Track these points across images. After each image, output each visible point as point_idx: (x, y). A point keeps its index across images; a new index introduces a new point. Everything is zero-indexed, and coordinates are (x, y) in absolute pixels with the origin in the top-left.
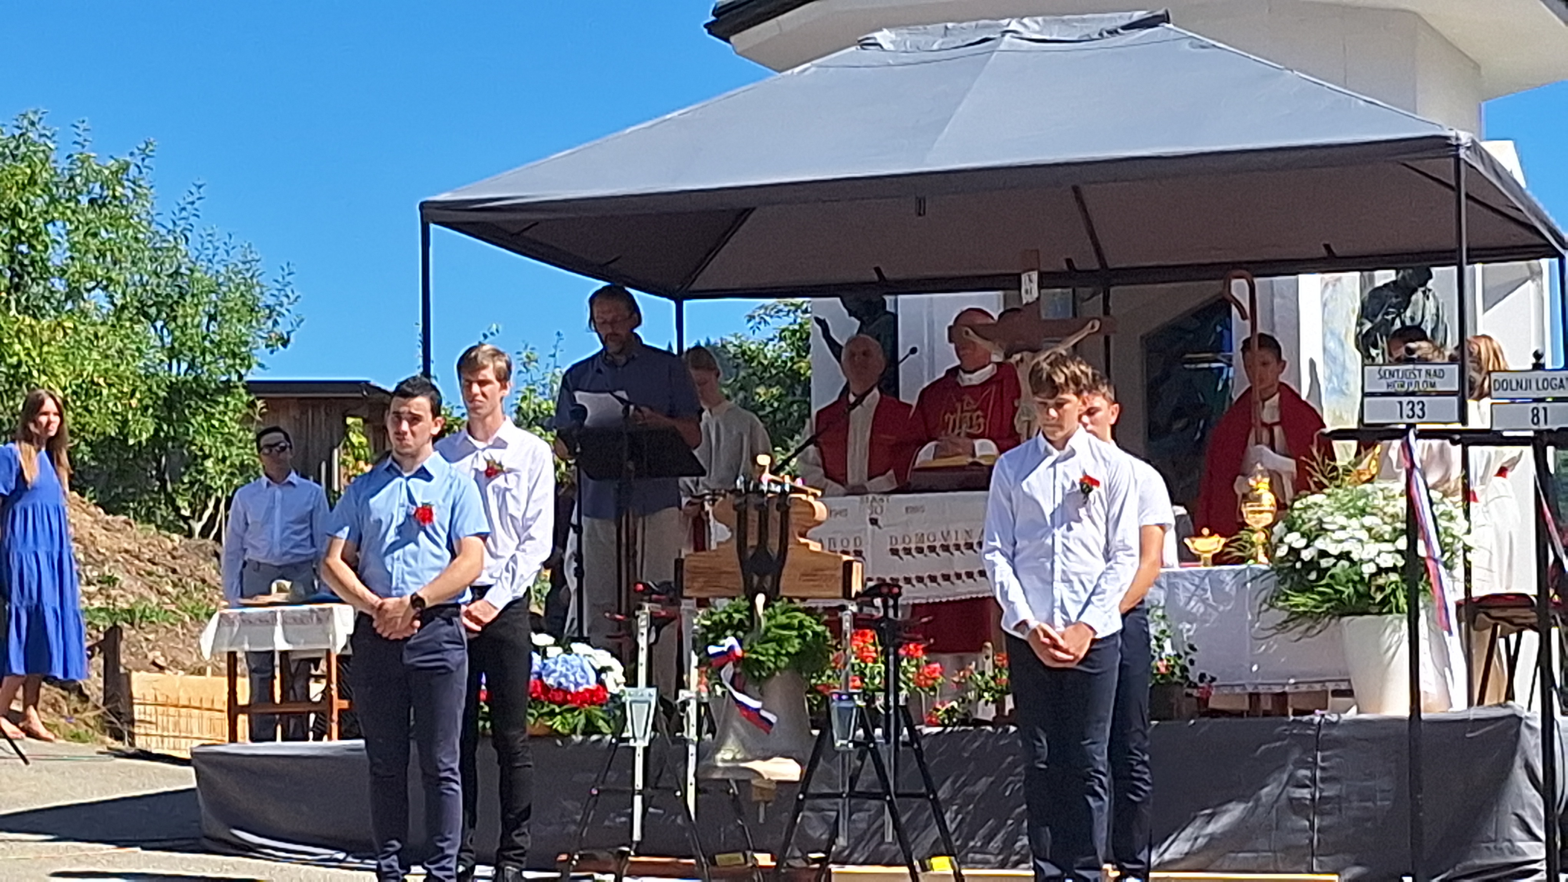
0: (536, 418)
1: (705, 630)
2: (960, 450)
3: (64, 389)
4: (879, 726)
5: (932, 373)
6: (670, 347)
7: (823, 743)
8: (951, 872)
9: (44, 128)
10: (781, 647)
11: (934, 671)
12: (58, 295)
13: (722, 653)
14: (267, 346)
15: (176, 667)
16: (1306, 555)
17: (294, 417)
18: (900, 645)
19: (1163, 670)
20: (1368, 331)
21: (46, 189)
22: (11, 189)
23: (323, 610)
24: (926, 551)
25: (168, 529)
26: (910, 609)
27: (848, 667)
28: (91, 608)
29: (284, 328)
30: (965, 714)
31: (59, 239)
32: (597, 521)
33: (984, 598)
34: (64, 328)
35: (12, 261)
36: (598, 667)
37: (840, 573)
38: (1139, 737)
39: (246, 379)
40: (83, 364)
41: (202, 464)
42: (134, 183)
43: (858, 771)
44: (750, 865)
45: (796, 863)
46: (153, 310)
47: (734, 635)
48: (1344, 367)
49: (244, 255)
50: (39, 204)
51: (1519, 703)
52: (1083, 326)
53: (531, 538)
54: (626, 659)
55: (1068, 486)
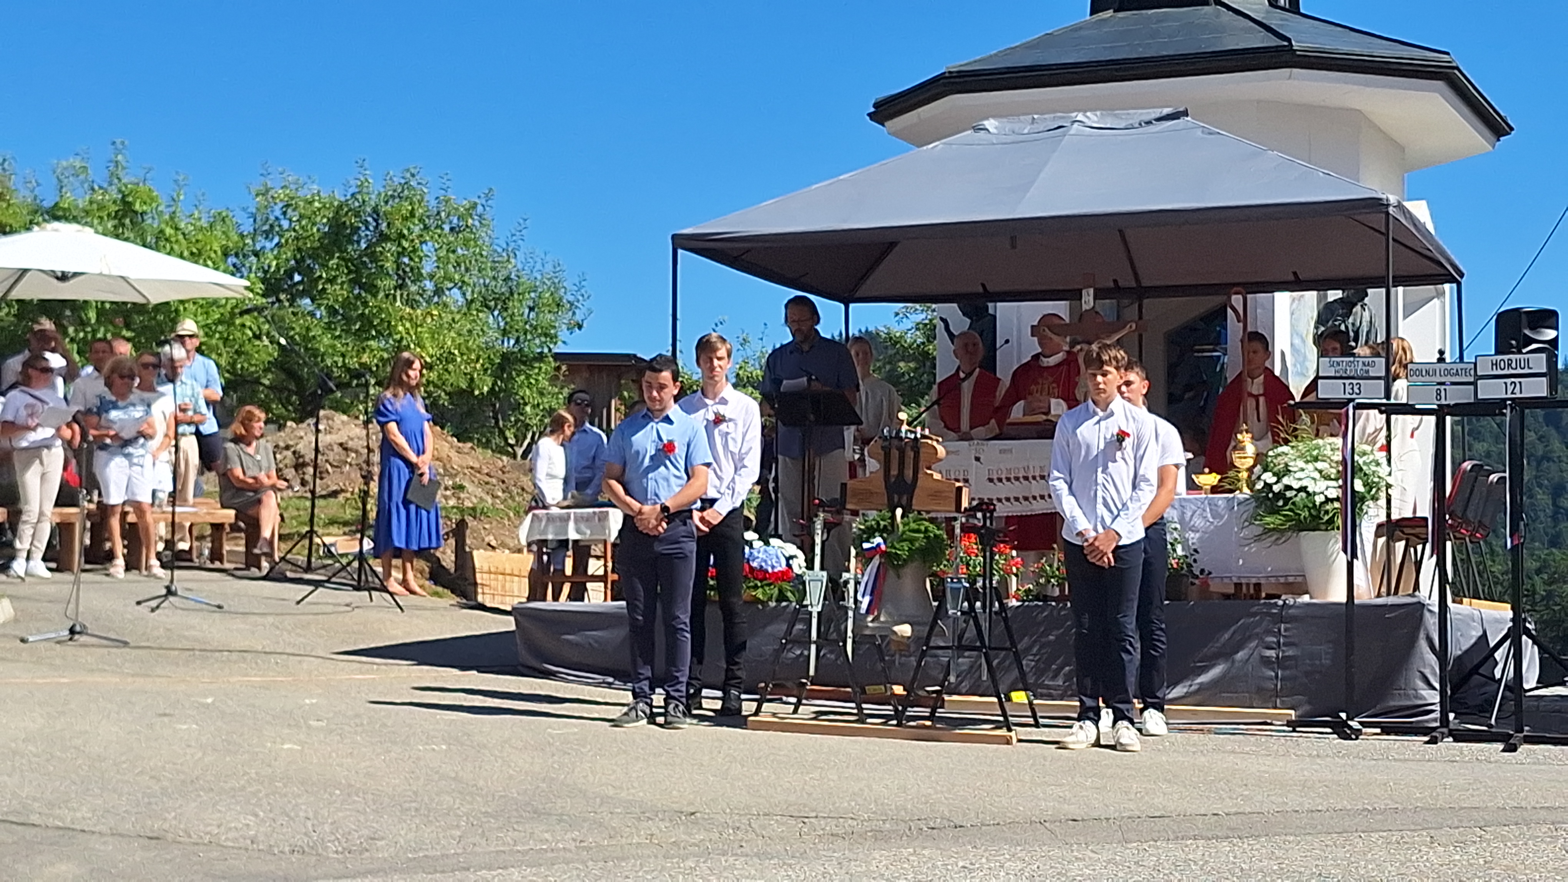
0: (748, 381)
1: (859, 532)
2: (1040, 410)
3: (431, 357)
4: (979, 600)
7: (941, 611)
8: (1026, 702)
9: (421, 178)
10: (913, 545)
11: (1017, 563)
12: (429, 292)
13: (872, 548)
14: (568, 329)
15: (503, 548)
16: (1276, 488)
17: (586, 378)
18: (994, 546)
19: (1175, 566)
20: (1322, 333)
21: (421, 220)
22: (398, 220)
23: (602, 512)
24: (1013, 480)
25: (499, 452)
26: (1001, 520)
27: (958, 559)
29: (579, 316)
30: (1038, 593)
31: (429, 254)
32: (788, 459)
33: (1051, 513)
34: (432, 315)
35: (398, 269)
36: (788, 556)
37: (953, 495)
38: (1156, 611)
39: (554, 351)
41: (523, 409)
42: (480, 216)
43: (964, 631)
44: (889, 693)
45: (921, 693)
46: (492, 303)
47: (881, 536)
48: (1305, 357)
49: (554, 267)
50: (417, 230)
51: (1423, 593)
52: (1124, 327)
53: (745, 467)
54: (807, 551)
55: (1109, 436)
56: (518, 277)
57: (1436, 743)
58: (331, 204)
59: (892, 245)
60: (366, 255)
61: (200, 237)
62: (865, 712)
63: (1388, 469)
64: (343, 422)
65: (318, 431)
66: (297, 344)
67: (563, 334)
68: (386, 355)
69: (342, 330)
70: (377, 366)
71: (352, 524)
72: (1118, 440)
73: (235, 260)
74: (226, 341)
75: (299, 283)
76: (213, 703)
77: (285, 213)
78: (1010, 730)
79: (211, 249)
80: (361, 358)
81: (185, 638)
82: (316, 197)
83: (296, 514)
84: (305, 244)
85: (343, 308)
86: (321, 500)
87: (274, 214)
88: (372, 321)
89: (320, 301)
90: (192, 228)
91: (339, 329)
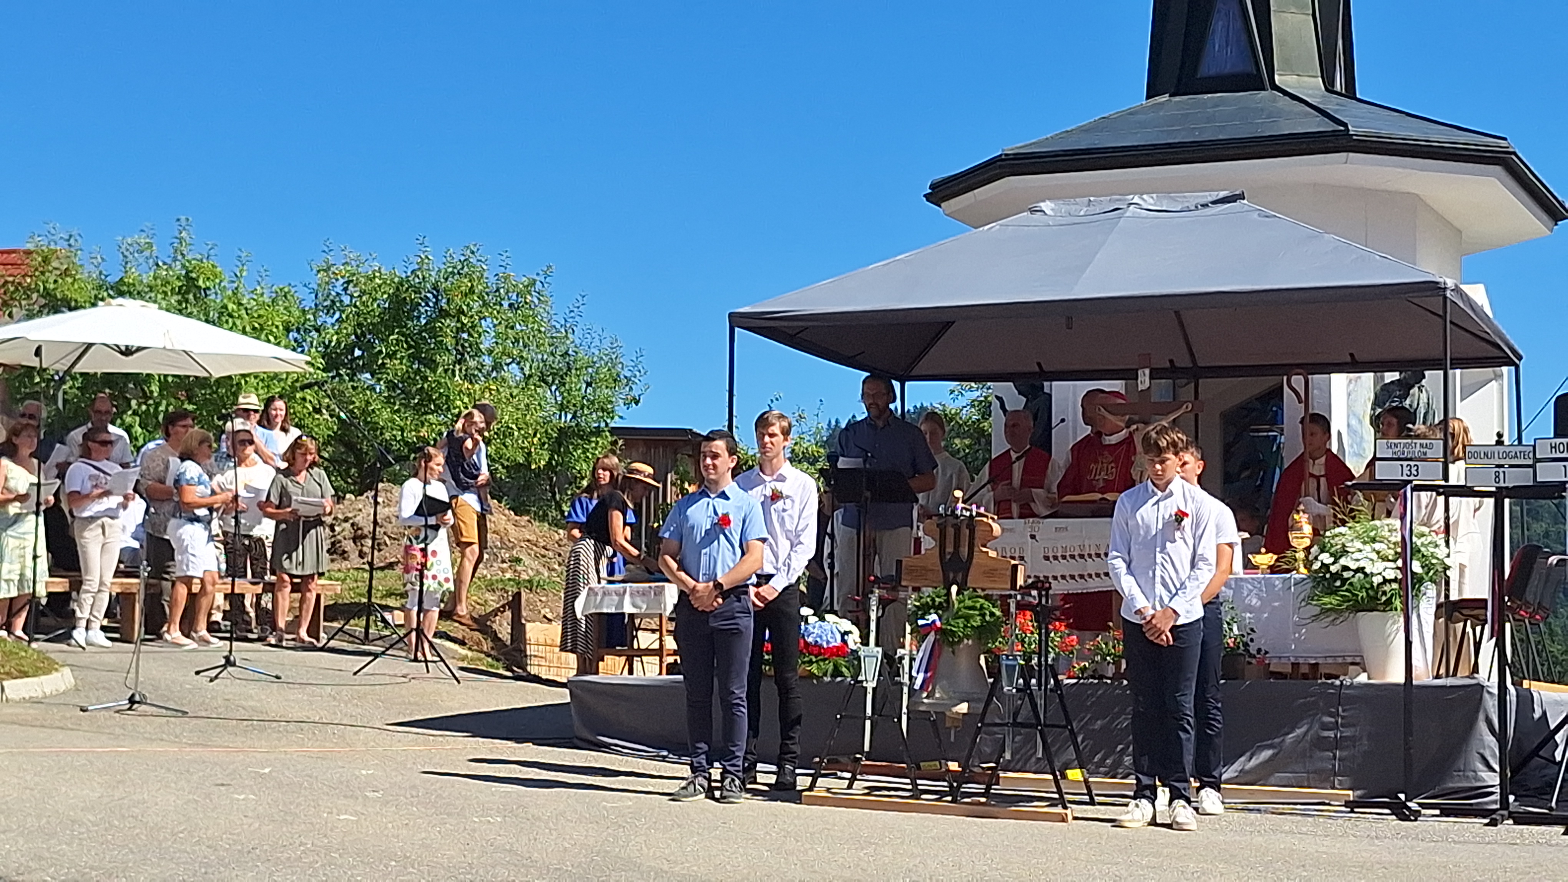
0: (804, 457)
1: (914, 609)
4: (1034, 677)
5: (1075, 435)
7: (996, 688)
8: (1082, 779)
9: (481, 256)
10: (968, 622)
11: (1072, 641)
12: (487, 368)
13: (927, 625)
14: (625, 404)
16: (1333, 569)
18: (1050, 623)
19: (1232, 645)
20: (1379, 414)
21: (481, 297)
22: (457, 296)
23: (658, 587)
24: (1068, 558)
25: (555, 525)
26: (1057, 598)
27: (1014, 637)
29: (636, 391)
30: (1094, 671)
31: (488, 330)
33: (1107, 591)
34: (490, 390)
35: (457, 344)
36: (843, 632)
37: (1009, 573)
39: (610, 425)
42: (539, 293)
43: (1019, 708)
44: (943, 770)
45: (976, 770)
46: (550, 379)
47: (936, 613)
48: (1362, 438)
49: (612, 343)
50: (476, 306)
51: (1482, 675)
52: (1181, 405)
53: (801, 544)
54: (863, 626)
55: (1167, 516)
56: (576, 353)
57: (1496, 825)
58: (392, 281)
59: (949, 324)
60: (425, 331)
61: (262, 312)
62: (920, 787)
63: (1447, 551)
65: (376, 503)
66: (356, 418)
67: (620, 409)
69: (401, 404)
72: (1177, 520)
73: (296, 335)
75: (359, 358)
76: (270, 772)
77: (345, 289)
78: (1065, 808)
79: (273, 324)
80: (419, 432)
81: (244, 708)
82: (377, 274)
83: (355, 585)
84: (366, 319)
85: (403, 383)
86: (379, 572)
87: (335, 289)
88: (431, 396)
89: (380, 376)
90: (255, 303)
91: (398, 403)
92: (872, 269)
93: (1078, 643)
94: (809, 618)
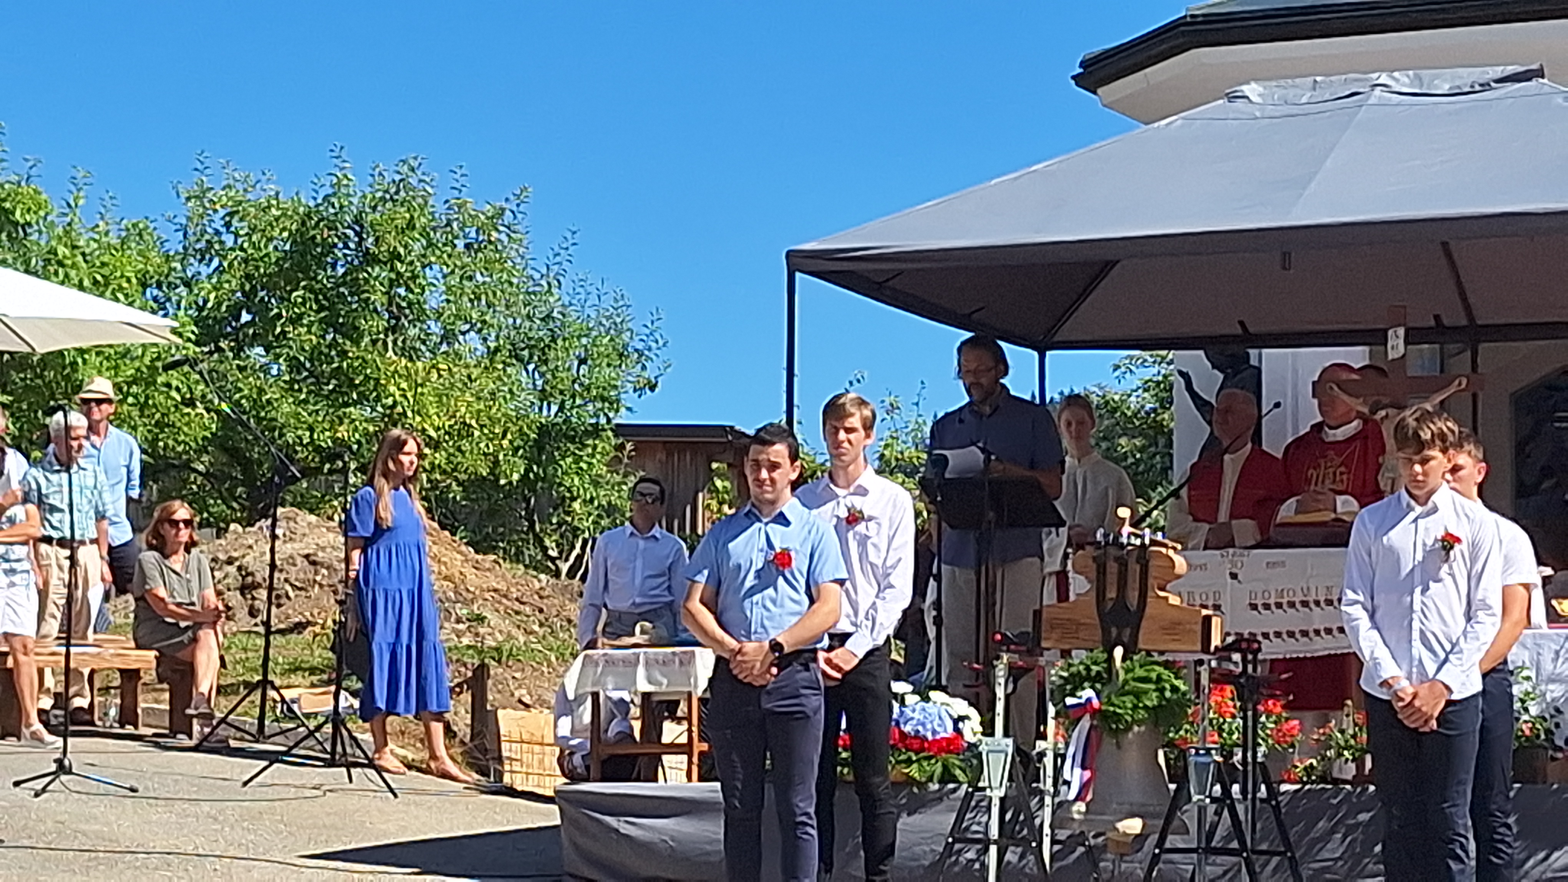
0: (898, 465)
1: (1062, 682)
2: (1321, 507)
3: (438, 429)
4: (1237, 782)
5: (1296, 426)
6: (1033, 396)
7: (1181, 797)
9: (424, 174)
10: (1139, 701)
11: (1293, 728)
12: (434, 338)
13: (1079, 705)
14: (635, 390)
15: (541, 706)
17: (660, 461)
18: (1259, 703)
19: (1527, 732)
21: (424, 234)
22: (390, 233)
23: (685, 653)
24: (1286, 606)
25: (535, 569)
26: (1268, 665)
27: (1206, 722)
28: (460, 645)
29: (652, 371)
30: (1324, 772)
31: (435, 282)
32: (956, 569)
33: (1343, 654)
34: (438, 370)
35: (390, 304)
36: (956, 717)
37: (1198, 628)
38: (1500, 799)
39: (614, 422)
40: (456, 405)
41: (570, 506)
42: (509, 228)
43: (1214, 827)
47: (1092, 687)
49: (616, 300)
50: (417, 248)
52: (1453, 381)
53: (891, 586)
54: (984, 708)
55: (1429, 542)
56: (563, 315)
58: (295, 210)
59: (1110, 265)
60: (344, 284)
61: (107, 259)
64: (309, 524)
65: (274, 537)
67: (628, 397)
68: (371, 429)
69: (309, 392)
70: (359, 442)
71: (323, 672)
72: (1444, 548)
73: (156, 292)
74: (142, 407)
75: (247, 323)
77: (228, 225)
79: (122, 276)
80: (336, 431)
81: (84, 834)
82: (274, 202)
83: (243, 656)
84: (257, 268)
85: (311, 360)
86: (278, 636)
87: (213, 225)
88: (352, 380)
89: (278, 350)
90: (96, 245)
91: (305, 390)
92: (995, 184)
93: (1300, 731)
94: (906, 697)
